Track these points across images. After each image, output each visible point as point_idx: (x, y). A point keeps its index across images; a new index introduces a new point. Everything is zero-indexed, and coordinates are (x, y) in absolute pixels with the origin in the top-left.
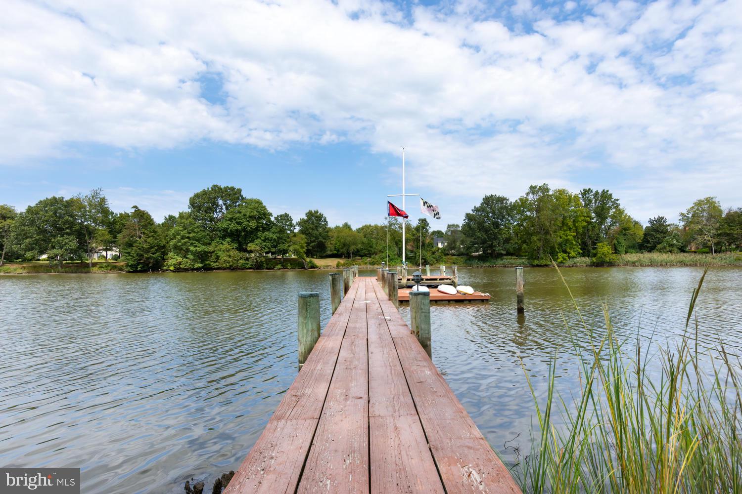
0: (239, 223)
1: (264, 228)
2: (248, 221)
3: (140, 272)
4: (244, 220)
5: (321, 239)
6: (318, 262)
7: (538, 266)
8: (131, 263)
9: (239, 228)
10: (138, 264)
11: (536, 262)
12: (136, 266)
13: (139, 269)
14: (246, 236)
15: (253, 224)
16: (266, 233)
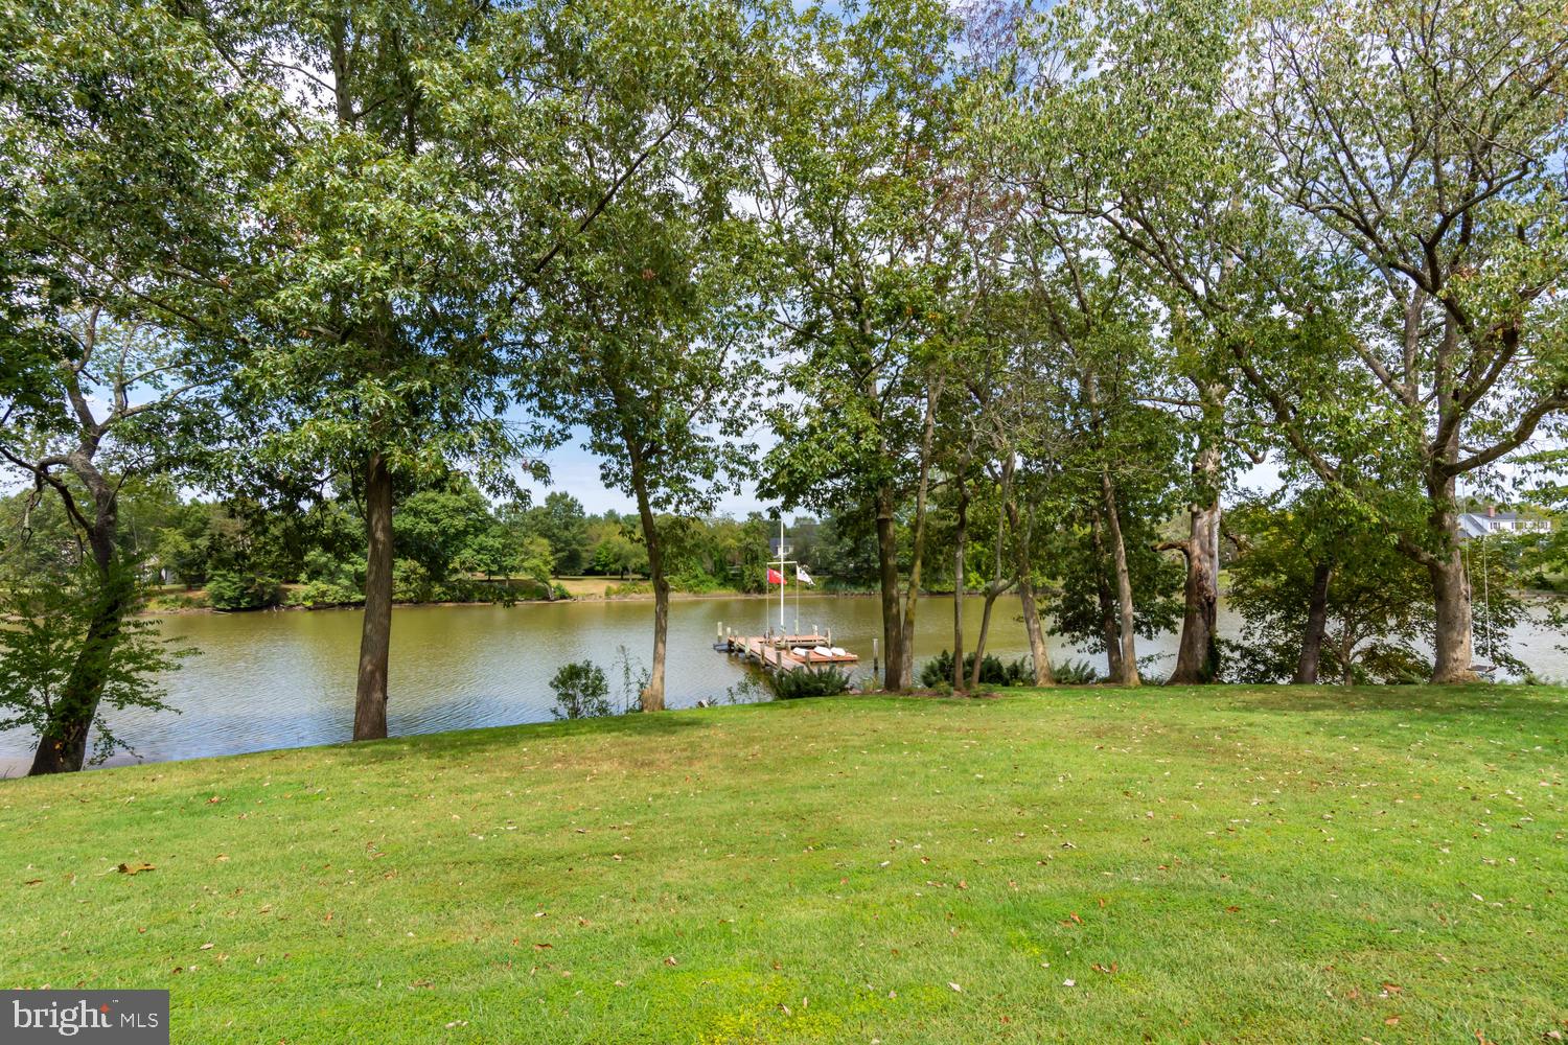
0: (436, 522)
1: (476, 529)
2: (451, 517)
3: (246, 610)
4: (443, 515)
5: (575, 546)
6: (571, 587)
7: (939, 593)
8: (228, 594)
9: (435, 529)
10: (242, 596)
11: (936, 588)
12: (237, 600)
13: (244, 605)
14: (445, 545)
15: (460, 522)
16: (482, 537)
